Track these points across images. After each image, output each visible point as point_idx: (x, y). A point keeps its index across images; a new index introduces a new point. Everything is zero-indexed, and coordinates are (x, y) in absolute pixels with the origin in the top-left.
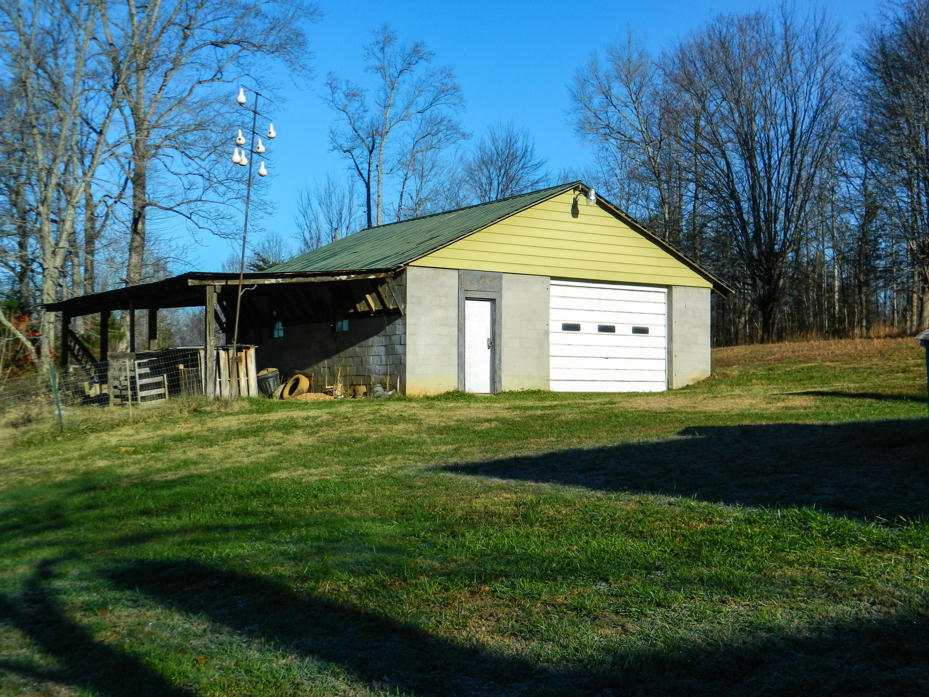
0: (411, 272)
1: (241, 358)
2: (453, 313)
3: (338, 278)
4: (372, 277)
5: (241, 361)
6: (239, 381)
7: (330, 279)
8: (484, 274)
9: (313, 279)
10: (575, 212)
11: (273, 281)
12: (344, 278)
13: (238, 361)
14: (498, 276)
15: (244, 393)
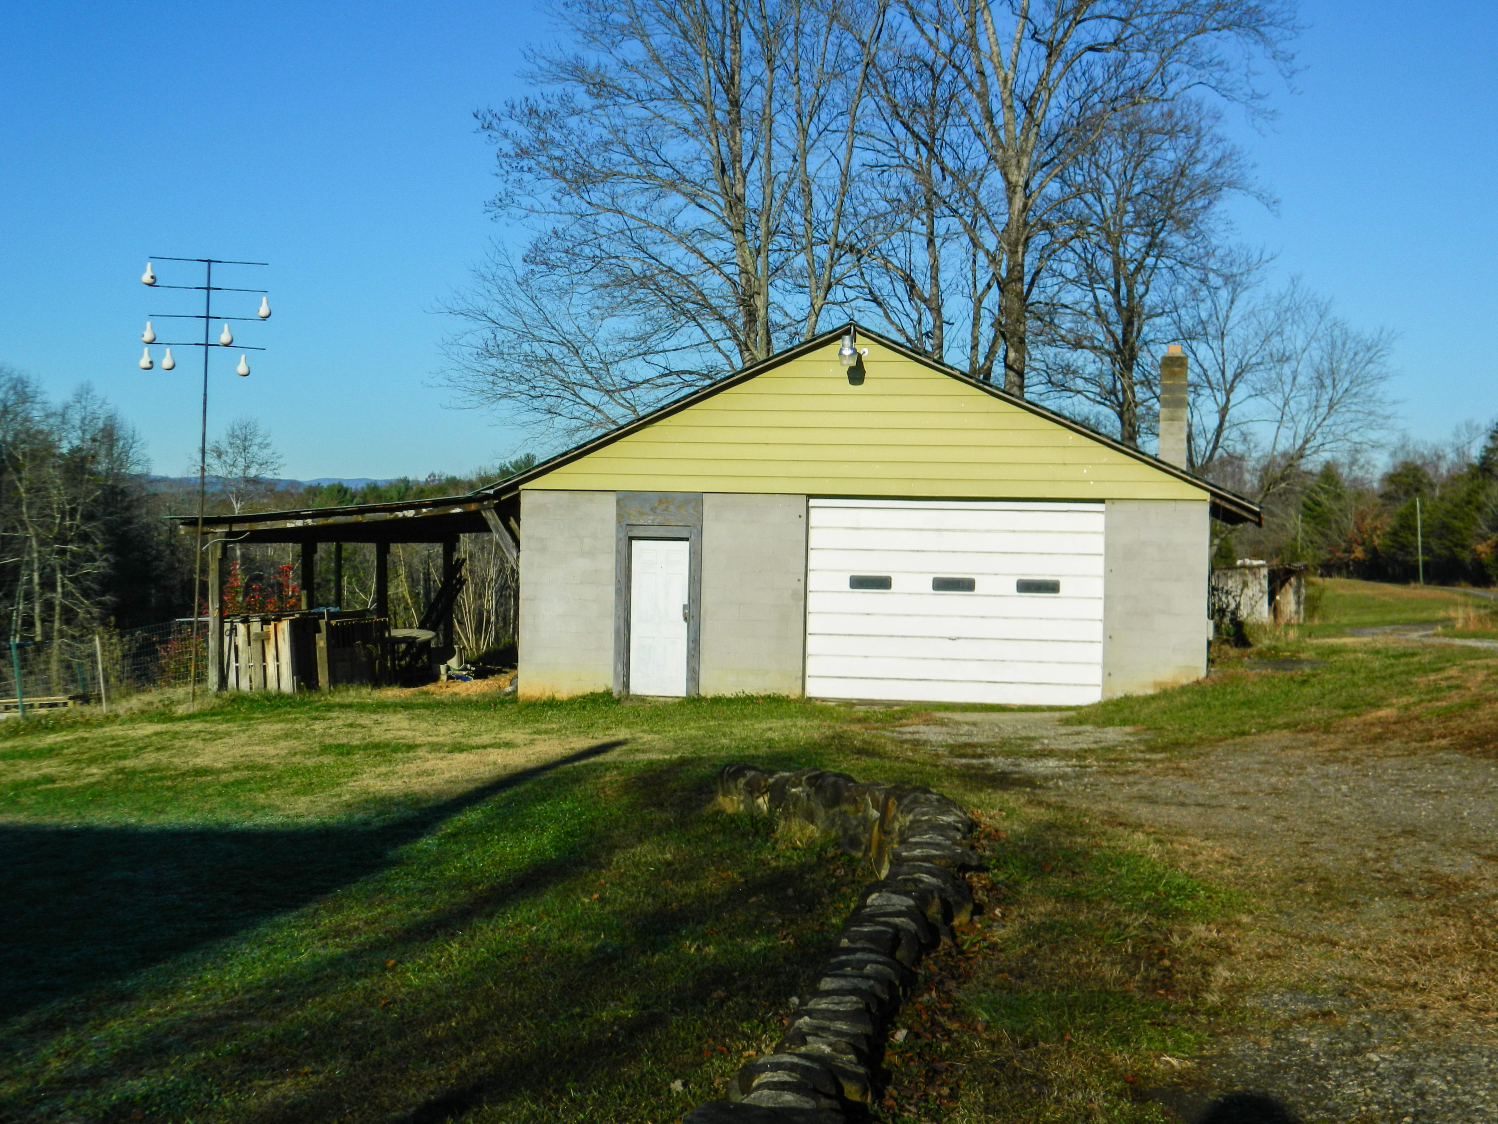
0: (528, 501)
1: (268, 634)
2: (608, 564)
3: (400, 514)
4: (458, 510)
5: (269, 639)
6: (265, 668)
7: (388, 516)
8: (665, 498)
9: (360, 518)
10: (857, 374)
11: (299, 523)
12: (410, 513)
13: (263, 640)
14: (695, 500)
15: (272, 685)
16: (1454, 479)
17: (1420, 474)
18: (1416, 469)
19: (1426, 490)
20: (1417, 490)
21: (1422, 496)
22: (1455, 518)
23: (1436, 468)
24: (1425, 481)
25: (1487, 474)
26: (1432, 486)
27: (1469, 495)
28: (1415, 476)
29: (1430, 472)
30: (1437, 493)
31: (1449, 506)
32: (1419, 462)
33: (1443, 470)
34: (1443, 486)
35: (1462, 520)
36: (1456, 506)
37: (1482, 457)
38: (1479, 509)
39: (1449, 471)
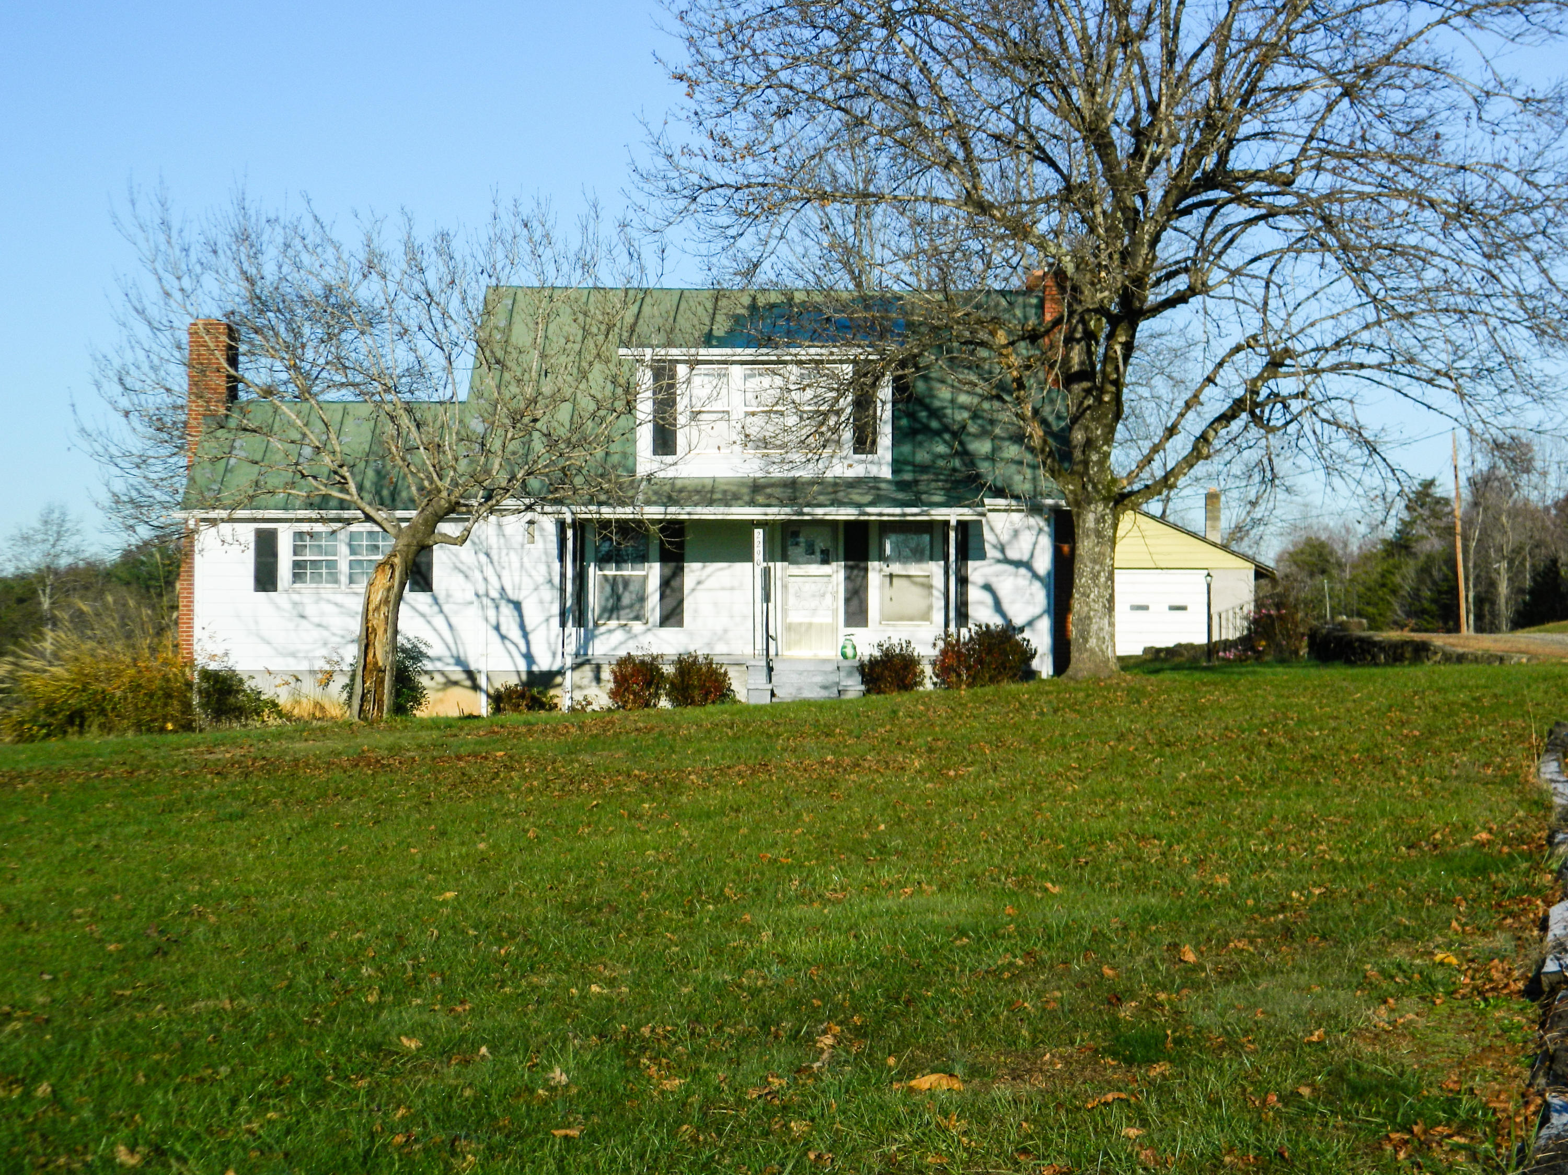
16: (1366, 558)
17: (1327, 550)
18: (1322, 545)
19: (1335, 572)
20: (1323, 572)
21: (1331, 579)
22: (1368, 604)
23: (1346, 545)
24: (1333, 560)
25: (1403, 552)
26: (1340, 566)
27: (1383, 576)
28: (1320, 555)
29: (1338, 548)
30: (1347, 575)
31: (1361, 589)
32: (1324, 537)
33: (1354, 548)
34: (1354, 567)
35: (1376, 605)
36: (1369, 589)
37: (1398, 531)
38: (1394, 592)
39: (1360, 548)
